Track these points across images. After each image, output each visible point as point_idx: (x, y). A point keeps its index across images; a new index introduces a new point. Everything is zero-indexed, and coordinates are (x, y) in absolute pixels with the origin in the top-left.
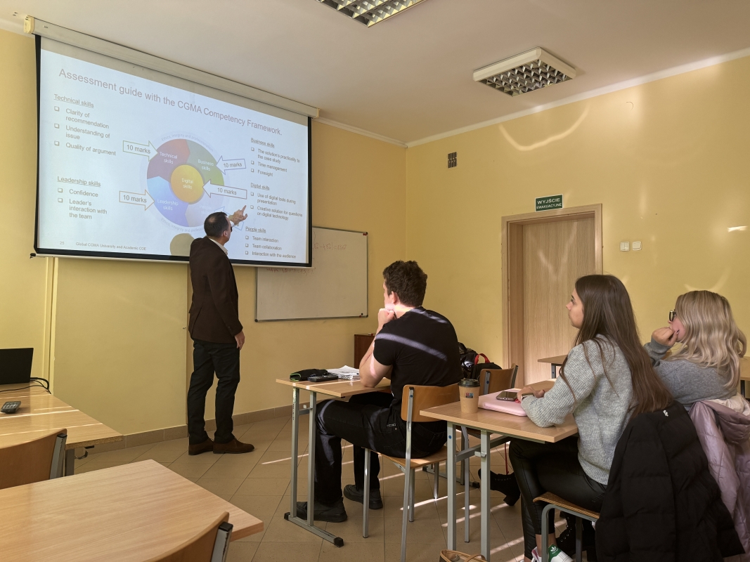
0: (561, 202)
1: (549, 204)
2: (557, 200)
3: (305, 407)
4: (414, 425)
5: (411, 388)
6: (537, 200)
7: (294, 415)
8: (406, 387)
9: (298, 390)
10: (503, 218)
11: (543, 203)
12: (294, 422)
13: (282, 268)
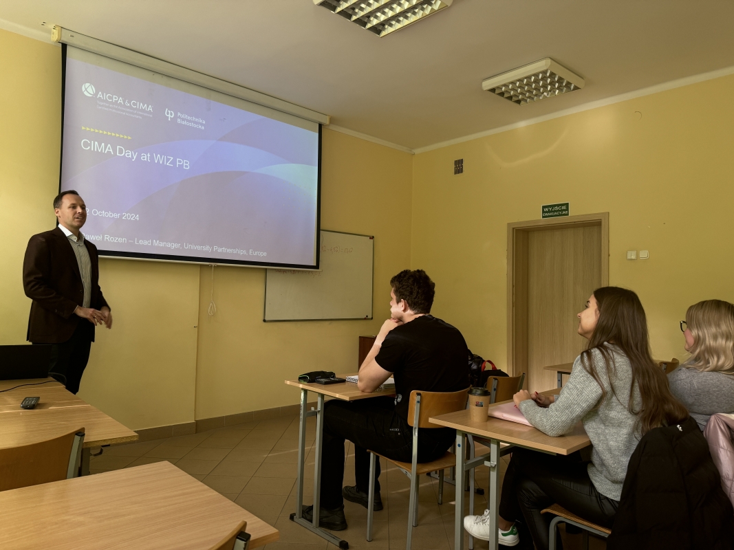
0: (567, 209)
1: (555, 211)
2: (564, 208)
3: (313, 409)
4: (420, 430)
5: (418, 394)
6: (544, 207)
7: (302, 417)
8: (413, 392)
9: (306, 391)
10: (509, 224)
11: (549, 210)
12: (301, 423)
13: (291, 270)
